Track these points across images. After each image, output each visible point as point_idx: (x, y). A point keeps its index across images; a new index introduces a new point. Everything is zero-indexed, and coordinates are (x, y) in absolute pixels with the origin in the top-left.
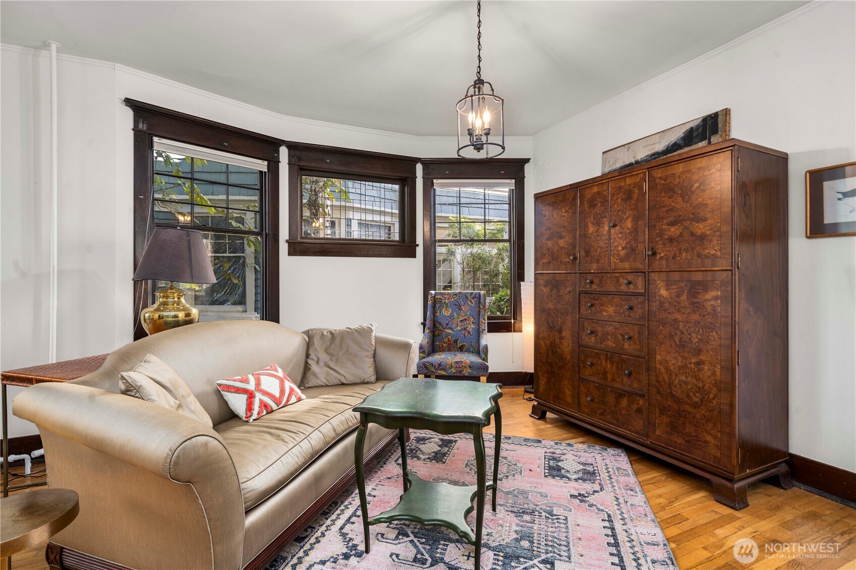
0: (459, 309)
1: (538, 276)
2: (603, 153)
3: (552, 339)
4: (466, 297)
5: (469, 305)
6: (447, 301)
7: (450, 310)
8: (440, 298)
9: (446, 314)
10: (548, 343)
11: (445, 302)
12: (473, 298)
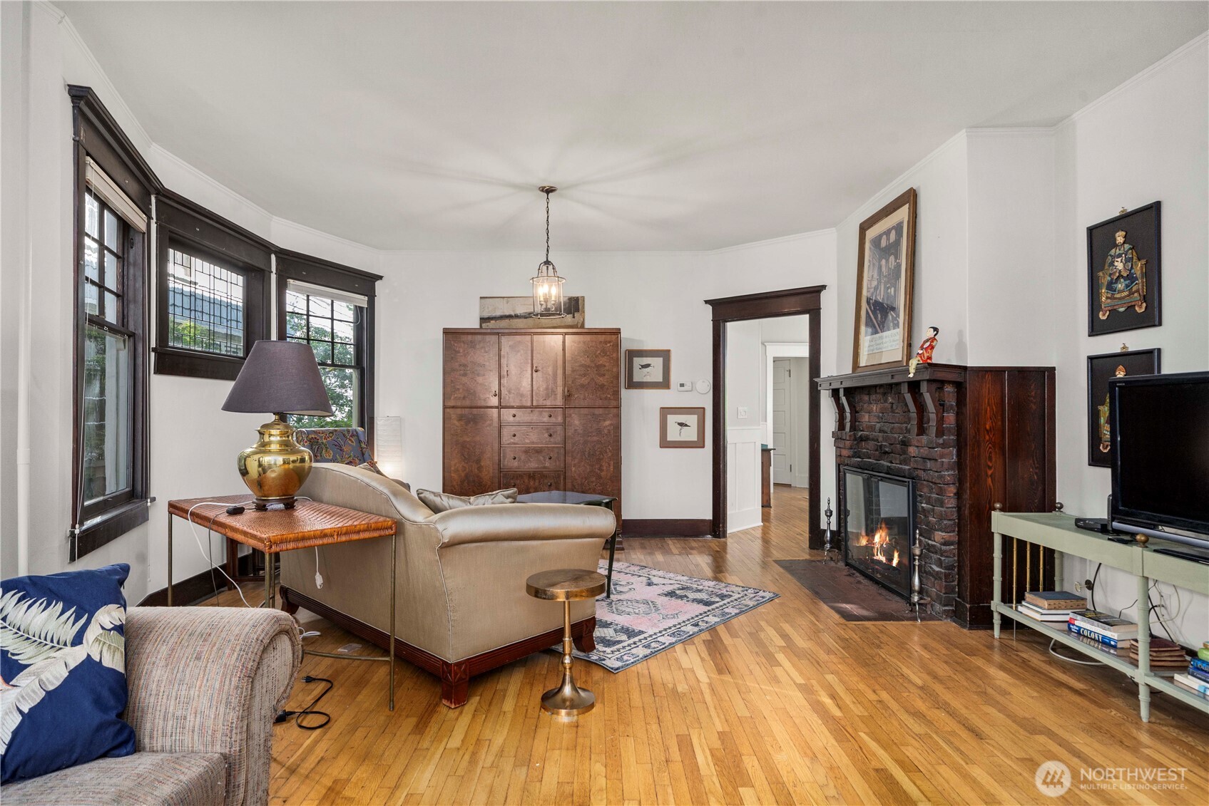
0: (341, 450)
1: (448, 410)
2: (481, 298)
3: (467, 470)
4: (344, 435)
5: (350, 445)
6: (324, 441)
7: (331, 452)
8: (315, 438)
9: (328, 457)
10: (463, 475)
11: (323, 443)
12: (351, 436)
